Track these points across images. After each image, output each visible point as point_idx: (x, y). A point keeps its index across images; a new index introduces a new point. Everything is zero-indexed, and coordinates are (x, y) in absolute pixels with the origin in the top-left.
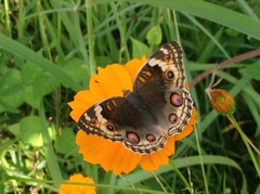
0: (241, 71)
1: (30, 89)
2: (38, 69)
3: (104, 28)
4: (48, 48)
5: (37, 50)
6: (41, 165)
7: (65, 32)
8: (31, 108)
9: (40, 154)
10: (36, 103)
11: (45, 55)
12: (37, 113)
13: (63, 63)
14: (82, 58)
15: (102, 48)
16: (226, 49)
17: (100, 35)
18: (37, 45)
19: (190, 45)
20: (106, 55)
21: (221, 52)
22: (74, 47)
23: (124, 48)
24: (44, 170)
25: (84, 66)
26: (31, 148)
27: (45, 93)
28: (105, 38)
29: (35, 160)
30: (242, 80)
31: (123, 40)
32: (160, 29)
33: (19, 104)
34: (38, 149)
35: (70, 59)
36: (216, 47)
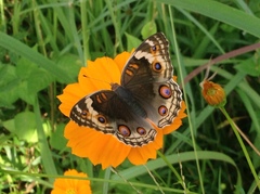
0: (237, 67)
1: (24, 85)
2: (33, 65)
3: (98, 24)
4: (43, 44)
5: (32, 45)
6: (36, 162)
7: (61, 28)
8: (26, 104)
9: (35, 150)
10: (31, 99)
11: (40, 50)
12: (32, 109)
13: (58, 59)
14: (77, 54)
15: (97, 43)
16: (222, 44)
17: (95, 30)
18: (32, 40)
19: (185, 40)
20: (101, 50)
21: (216, 48)
22: (69, 42)
23: (119, 43)
24: (39, 166)
25: (78, 62)
26: (26, 144)
27: (39, 89)
28: (100, 33)
29: (30, 156)
30: (237, 76)
31: (118, 36)
32: (155, 25)
33: (14, 100)
34: (33, 145)
35: (65, 55)
36: (211, 43)
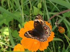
1: (5, 20)
2: (7, 14)
3: (25, 4)
4: (10, 9)
5: (7, 9)
6: (8, 40)
7: (15, 4)
8: (5, 25)
9: (8, 37)
10: (7, 24)
11: (9, 11)
12: (7, 26)
13: (14, 13)
16: (59, 8)
19: (49, 7)
20: (26, 10)
21: (57, 9)
22: (17, 8)
23: (31, 9)
24: (9, 41)
25: (20, 14)
26: (6, 35)
27: (9, 21)
28: (25, 6)
29: (7, 39)
30: (63, 17)
31: (31, 7)
32: (41, 4)
33: (2, 24)
34: (7, 36)
35: (16, 12)
